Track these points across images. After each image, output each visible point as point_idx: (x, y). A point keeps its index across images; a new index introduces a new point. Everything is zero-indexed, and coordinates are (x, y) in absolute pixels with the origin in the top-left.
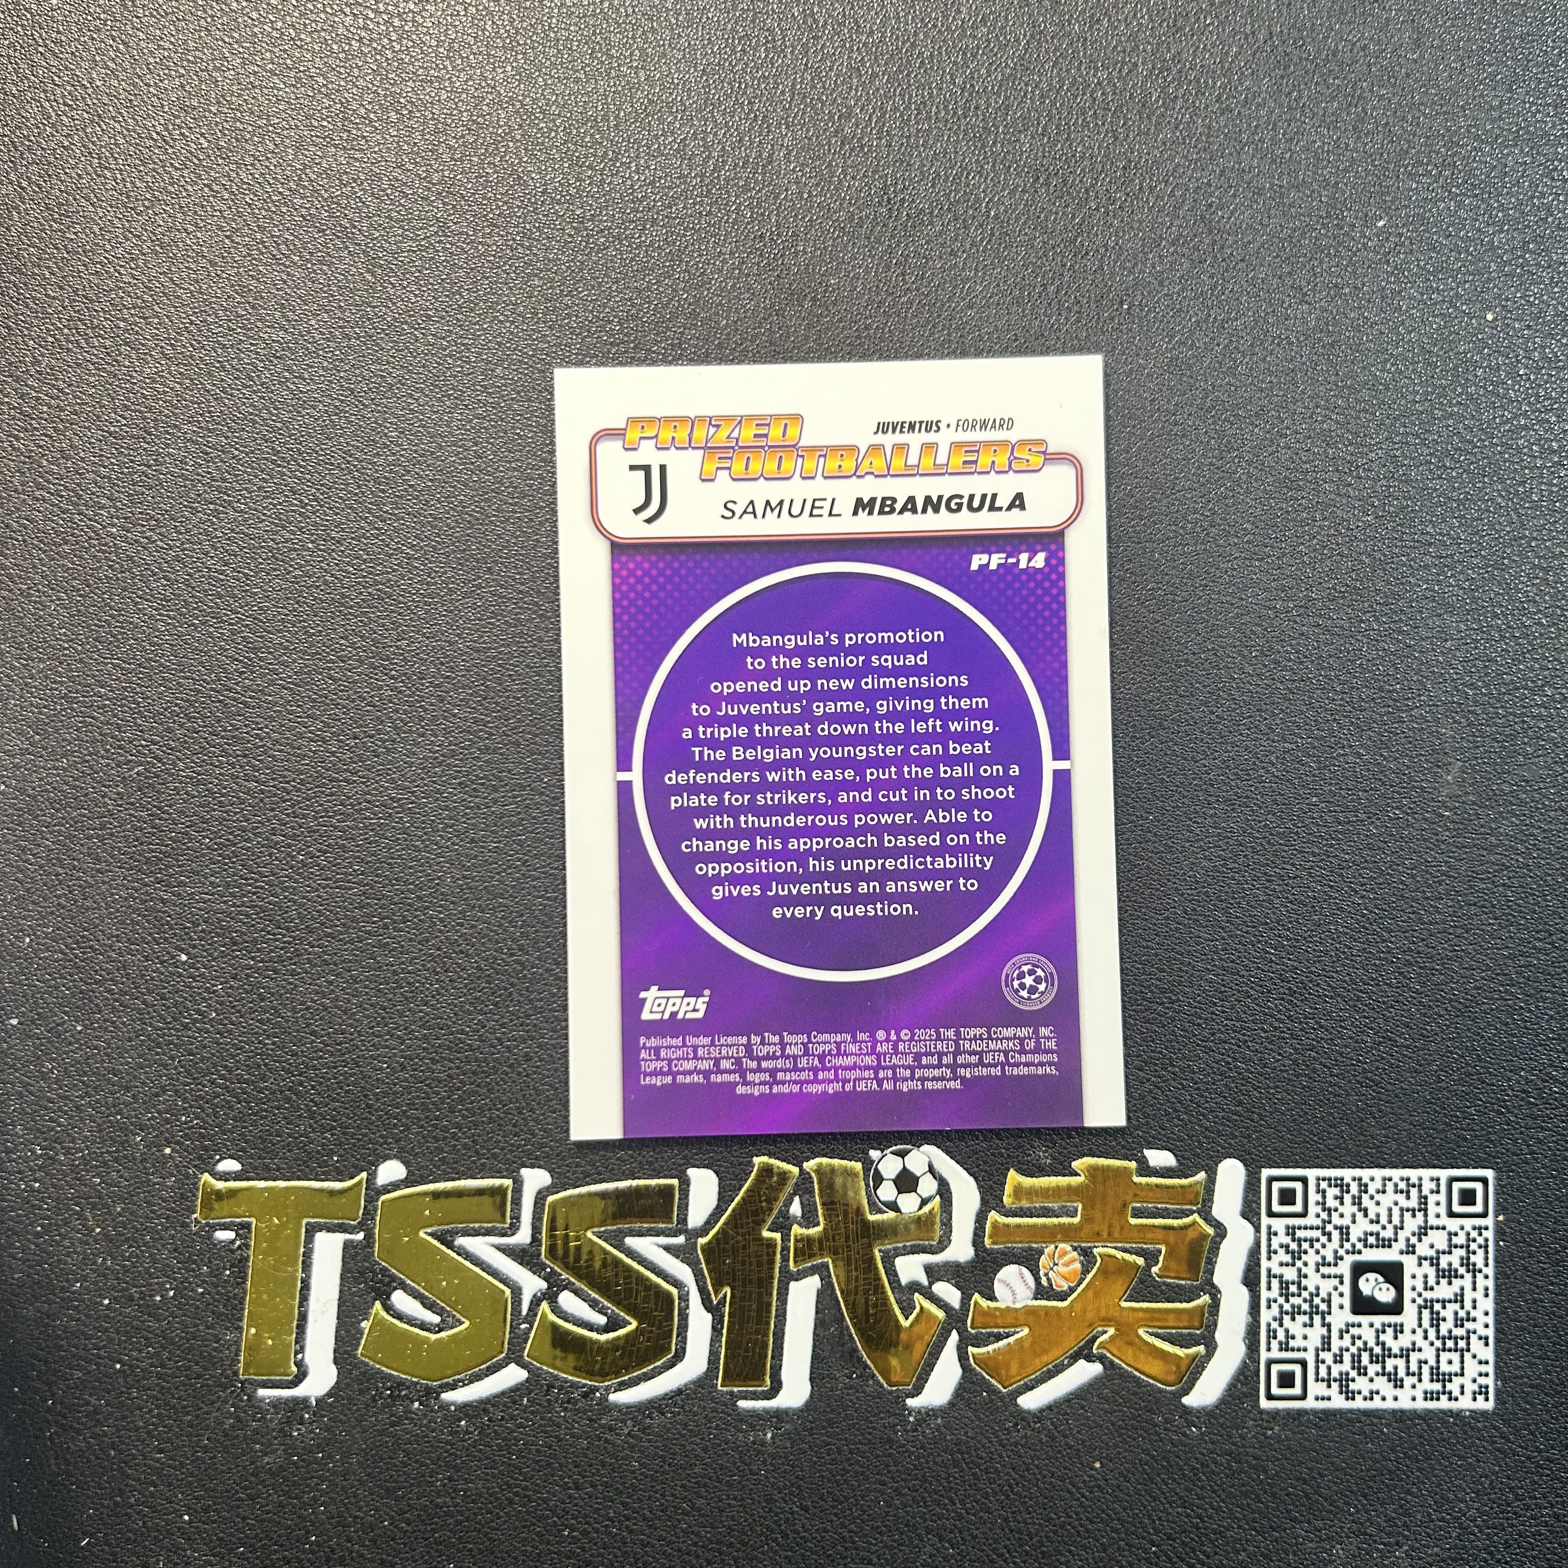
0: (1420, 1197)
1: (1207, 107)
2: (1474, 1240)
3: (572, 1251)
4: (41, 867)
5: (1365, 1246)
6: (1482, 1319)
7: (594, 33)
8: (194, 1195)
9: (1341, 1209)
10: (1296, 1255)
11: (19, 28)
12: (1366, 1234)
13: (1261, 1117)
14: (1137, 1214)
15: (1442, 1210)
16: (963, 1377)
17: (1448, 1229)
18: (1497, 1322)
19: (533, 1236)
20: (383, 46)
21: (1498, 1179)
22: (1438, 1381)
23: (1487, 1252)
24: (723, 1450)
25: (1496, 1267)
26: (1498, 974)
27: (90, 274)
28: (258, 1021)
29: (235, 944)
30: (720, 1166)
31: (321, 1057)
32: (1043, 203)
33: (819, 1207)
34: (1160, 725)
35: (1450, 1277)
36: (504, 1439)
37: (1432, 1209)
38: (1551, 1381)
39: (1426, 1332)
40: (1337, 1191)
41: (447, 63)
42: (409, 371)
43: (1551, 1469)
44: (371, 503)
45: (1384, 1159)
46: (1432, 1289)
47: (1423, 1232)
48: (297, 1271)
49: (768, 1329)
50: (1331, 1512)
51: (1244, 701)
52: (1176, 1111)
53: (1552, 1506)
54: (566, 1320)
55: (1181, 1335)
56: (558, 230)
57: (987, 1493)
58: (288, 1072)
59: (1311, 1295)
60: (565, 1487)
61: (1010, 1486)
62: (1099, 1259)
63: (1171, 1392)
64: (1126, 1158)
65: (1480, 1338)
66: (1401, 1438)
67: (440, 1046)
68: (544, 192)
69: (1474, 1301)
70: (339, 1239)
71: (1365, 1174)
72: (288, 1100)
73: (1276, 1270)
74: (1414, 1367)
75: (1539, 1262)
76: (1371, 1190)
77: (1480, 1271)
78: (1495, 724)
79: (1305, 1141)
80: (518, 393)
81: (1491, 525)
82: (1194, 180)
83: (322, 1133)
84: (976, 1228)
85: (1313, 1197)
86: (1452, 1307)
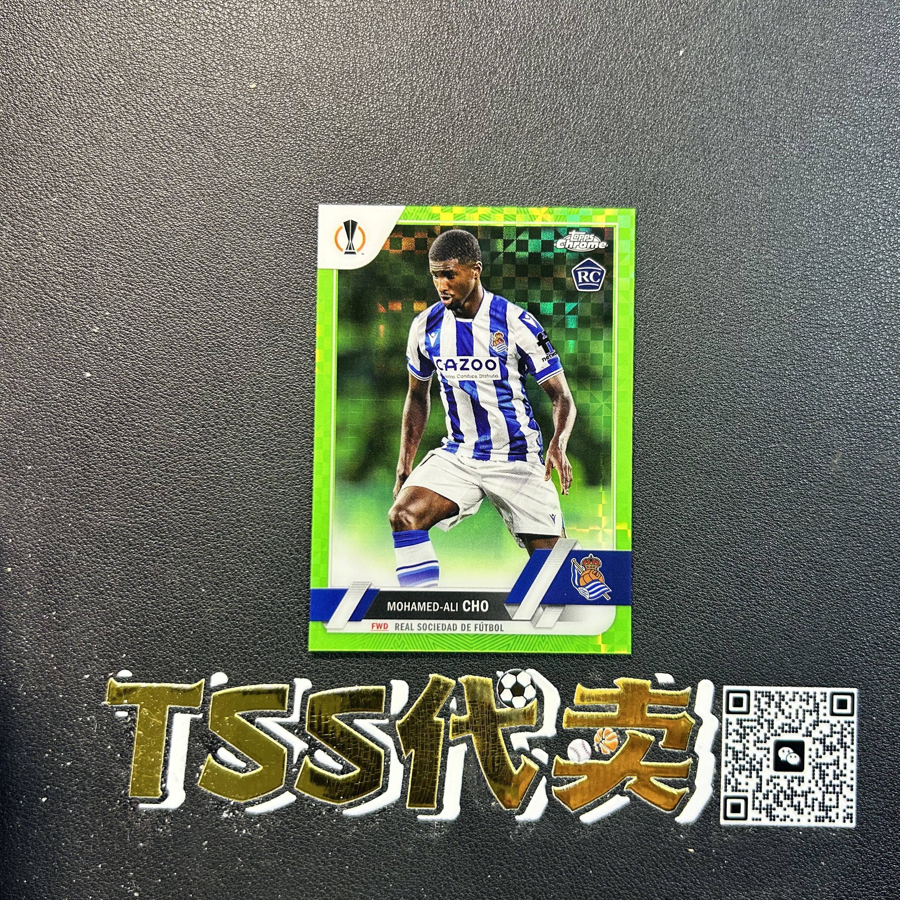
0: (815, 704)
1: (701, 72)
2: (846, 729)
3: (323, 726)
4: (19, 498)
5: (783, 731)
6: (849, 775)
7: (349, 22)
8: (104, 691)
9: (769, 710)
10: (743, 736)
11: (16, 13)
12: (783, 724)
13: (724, 656)
14: (651, 711)
15: (828, 711)
16: (549, 804)
17: (831, 722)
18: (859, 777)
19: (300, 718)
20: (227, 27)
21: (860, 694)
22: (823, 810)
23: (853, 736)
24: (409, 844)
25: (858, 745)
26: (862, 576)
27: (54, 156)
28: (143, 590)
29: (130, 545)
30: (410, 679)
31: (179, 612)
32: (607, 125)
33: (467, 704)
34: (669, 428)
35: (831, 750)
36: (282, 835)
37: (822, 711)
38: (889, 811)
39: (817, 782)
40: (767, 699)
41: (263, 38)
42: (238, 215)
43: (888, 863)
44: (215, 291)
45: (794, 681)
46: (821, 757)
47: (816, 724)
48: (163, 736)
49: (436, 774)
50: (760, 885)
51: (718, 415)
52: (674, 651)
53: (888, 884)
54: (319, 767)
55: (675, 781)
56: (326, 135)
57: (561, 871)
58: (160, 619)
59: (751, 759)
60: (317, 864)
61: (575, 867)
62: (629, 737)
63: (669, 814)
64: (645, 678)
65: (848, 786)
66: (802, 843)
67: (248, 606)
68: (318, 114)
69: (845, 765)
70: (188, 717)
71: (783, 690)
72: (160, 636)
73: (731, 745)
74: (810, 802)
75: (883, 742)
76: (787, 699)
77: (849, 747)
78: (862, 431)
79: (748, 670)
80: (301, 229)
81: (862, 316)
82: (693, 113)
83: (180, 656)
84: (558, 718)
85: (753, 702)
86: (832, 768)
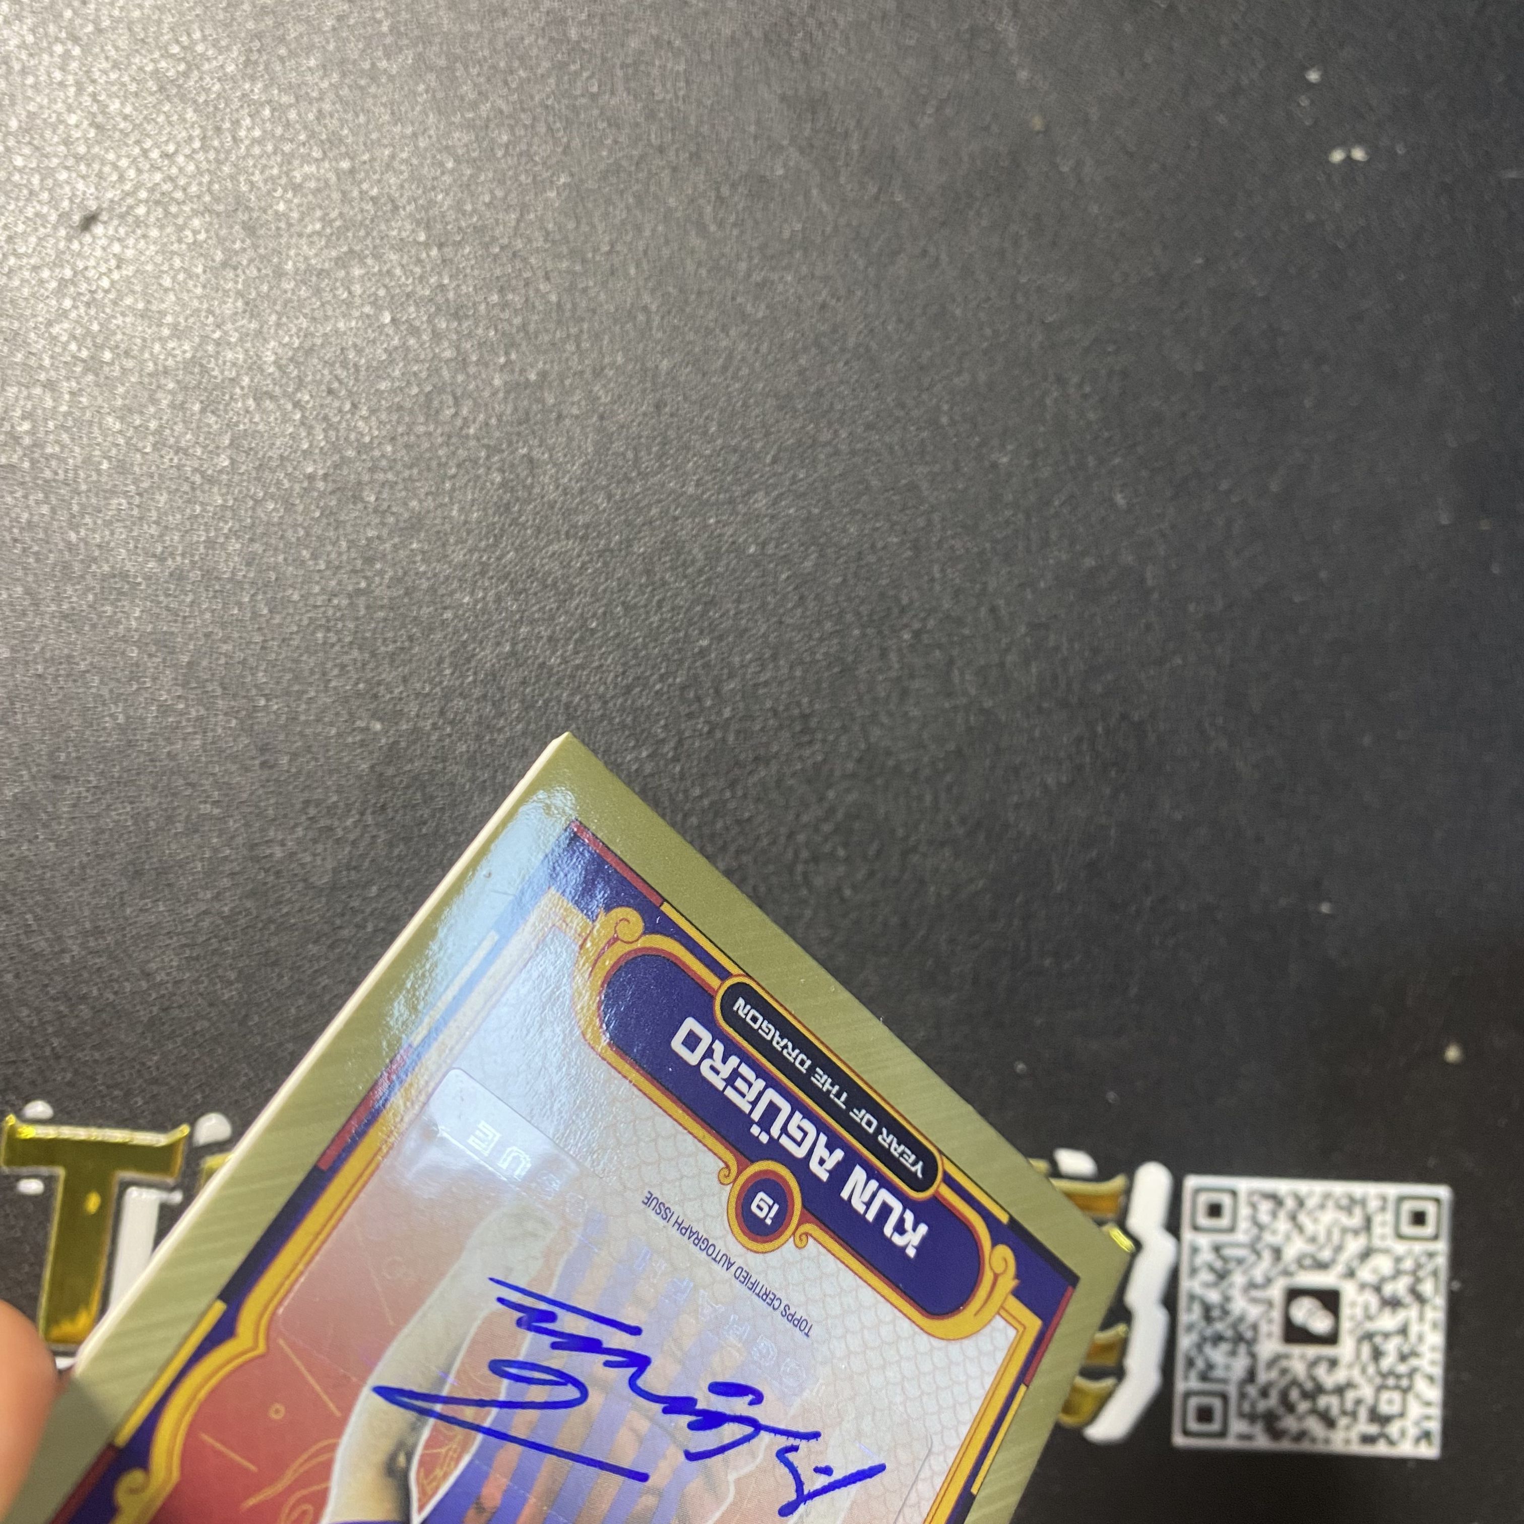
0: (1364, 1216)
2: (1423, 1267)
5: (1300, 1268)
6: (1428, 1355)
9: (1274, 1226)
10: (1222, 1276)
12: (1301, 1254)
17: (1395, 1252)
18: (1447, 1361)
22: (1376, 1423)
23: (1437, 1281)
25: (1447, 1297)
35: (1394, 1306)
37: (1377, 1230)
39: (1364, 1366)
40: (1269, 1205)
46: (1373, 1319)
47: (1366, 1254)
59: (1236, 1319)
63: (1073, 1423)
65: (1425, 1376)
69: (1421, 1334)
70: (154, 1199)
71: (1303, 1186)
73: (1198, 1289)
74: (1349, 1405)
76: (1311, 1203)
77: (1429, 1301)
85: (1244, 1211)
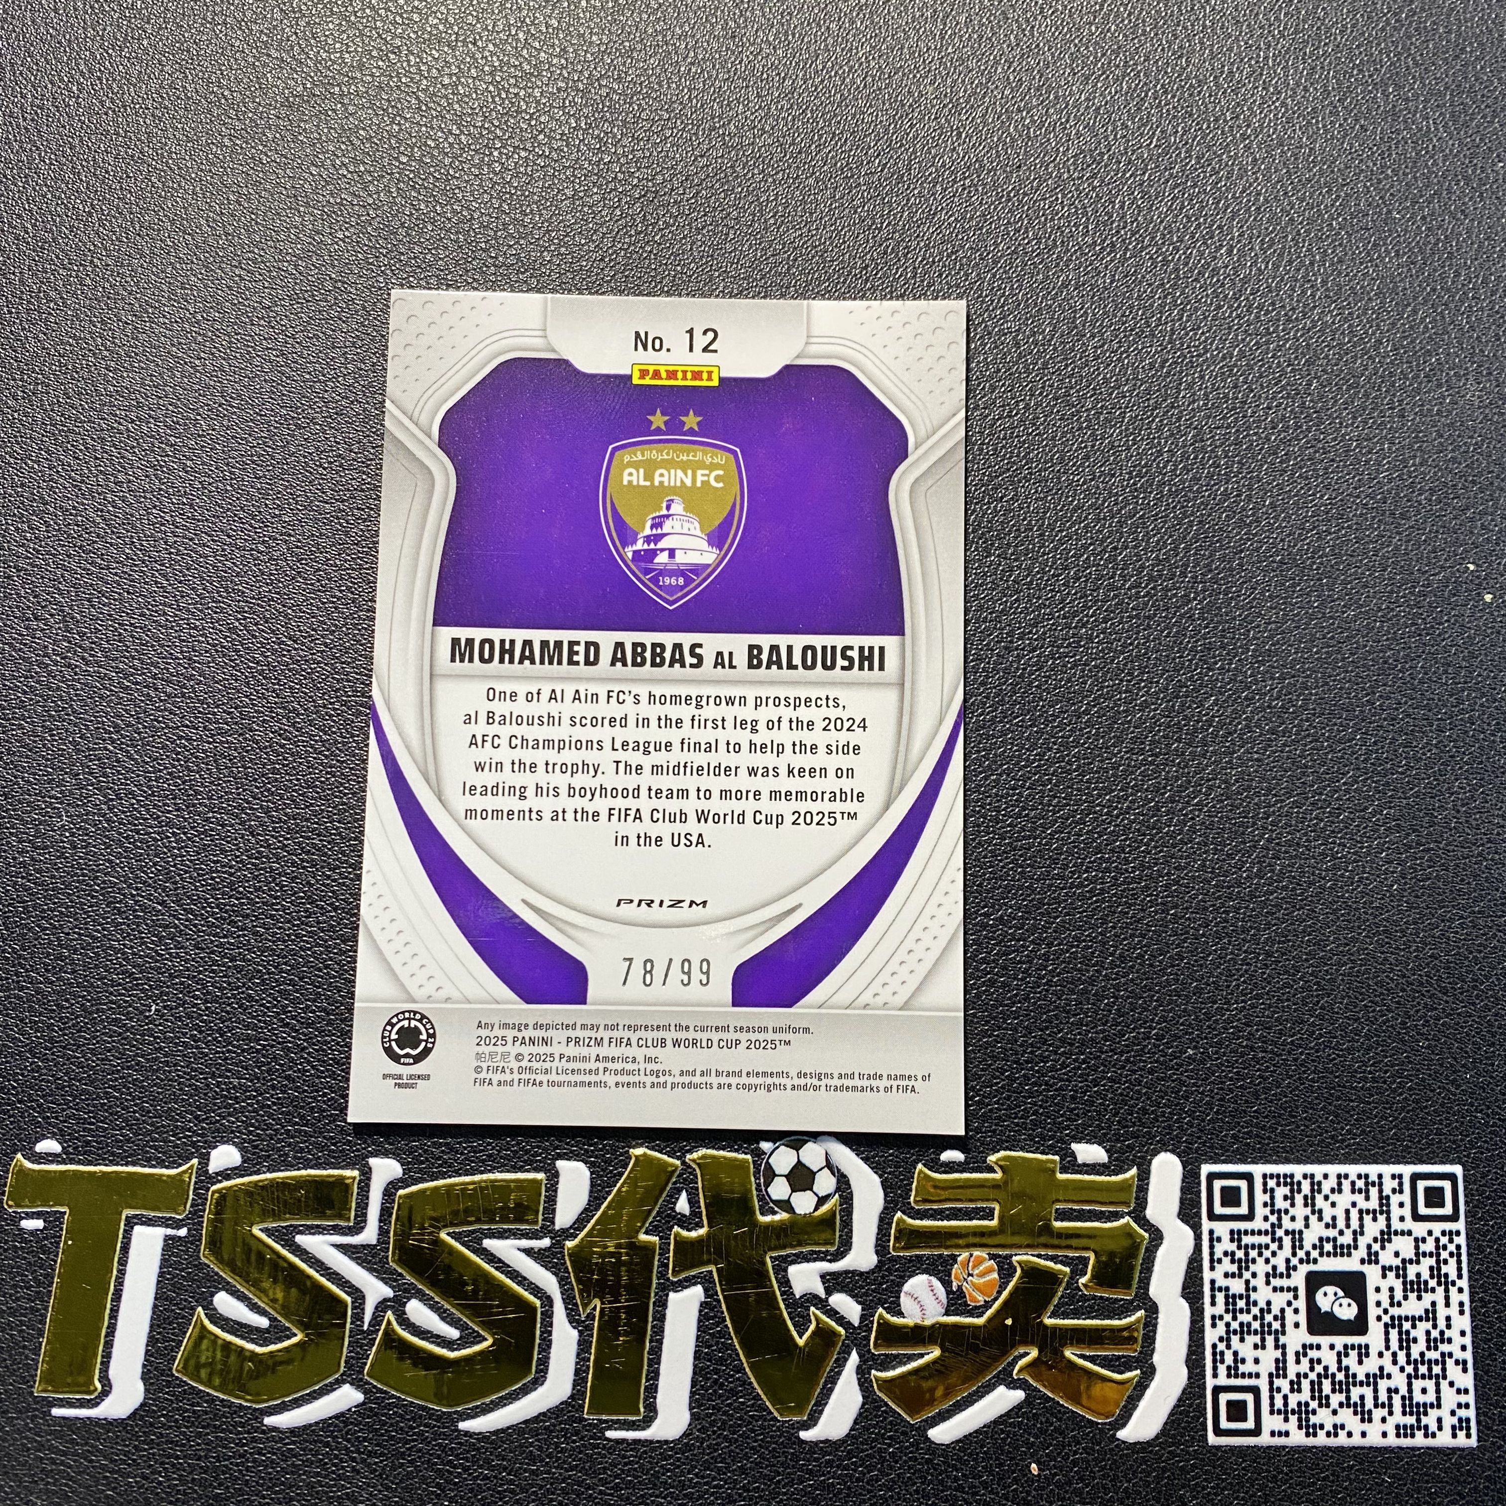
0: (1381, 1198)
2: (1445, 1247)
5: (1321, 1255)
6: (1458, 1340)
9: (1292, 1211)
10: (1244, 1264)
12: (1321, 1239)
14: (1063, 1215)
15: (1407, 1211)
16: (864, 1405)
17: (1414, 1235)
19: (380, 1236)
22: (1411, 1414)
23: (1459, 1262)
25: (1470, 1278)
30: (593, 1158)
33: (703, 1207)
35: (1419, 1290)
37: (1396, 1212)
39: (1394, 1355)
40: (1286, 1190)
46: (1399, 1304)
47: (1386, 1237)
54: (415, 1334)
55: (1115, 1357)
59: (1262, 1310)
62: (1019, 1270)
64: (1047, 1151)
65: (1457, 1362)
69: (1448, 1319)
70: (159, 1234)
71: (1318, 1170)
73: (1221, 1282)
74: (1383, 1397)
76: (1326, 1187)
77: (1453, 1283)
84: (879, 1231)
85: (1260, 1197)
86: (1423, 1326)
